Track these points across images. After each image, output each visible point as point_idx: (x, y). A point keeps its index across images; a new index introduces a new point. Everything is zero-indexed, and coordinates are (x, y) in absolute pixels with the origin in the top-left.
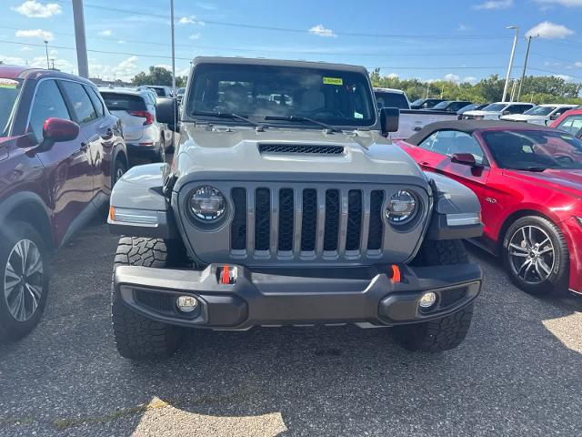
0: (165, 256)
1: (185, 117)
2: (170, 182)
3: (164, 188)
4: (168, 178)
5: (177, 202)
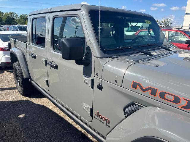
1: (101, 54)
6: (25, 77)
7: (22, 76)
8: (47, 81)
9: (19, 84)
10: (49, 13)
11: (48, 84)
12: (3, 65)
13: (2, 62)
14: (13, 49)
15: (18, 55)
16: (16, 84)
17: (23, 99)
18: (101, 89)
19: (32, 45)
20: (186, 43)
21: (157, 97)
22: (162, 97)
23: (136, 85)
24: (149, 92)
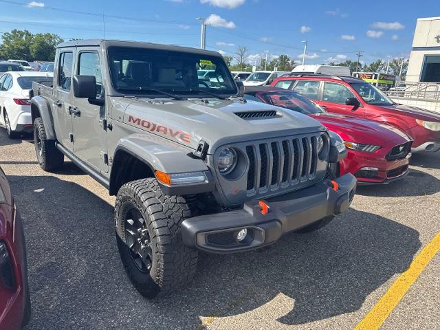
0: (187, 206)
1: (112, 92)
2: (204, 149)
3: (199, 154)
4: (200, 145)
5: (213, 162)
6: (48, 138)
7: (45, 137)
8: (72, 136)
9: (41, 153)
10: (76, 46)
11: (72, 140)
12: (20, 130)
13: (19, 123)
14: (36, 99)
15: (40, 106)
16: (38, 154)
17: (45, 175)
18: (111, 129)
19: (58, 89)
20: (348, 104)
21: (140, 126)
22: (143, 125)
23: (131, 118)
24: (137, 122)
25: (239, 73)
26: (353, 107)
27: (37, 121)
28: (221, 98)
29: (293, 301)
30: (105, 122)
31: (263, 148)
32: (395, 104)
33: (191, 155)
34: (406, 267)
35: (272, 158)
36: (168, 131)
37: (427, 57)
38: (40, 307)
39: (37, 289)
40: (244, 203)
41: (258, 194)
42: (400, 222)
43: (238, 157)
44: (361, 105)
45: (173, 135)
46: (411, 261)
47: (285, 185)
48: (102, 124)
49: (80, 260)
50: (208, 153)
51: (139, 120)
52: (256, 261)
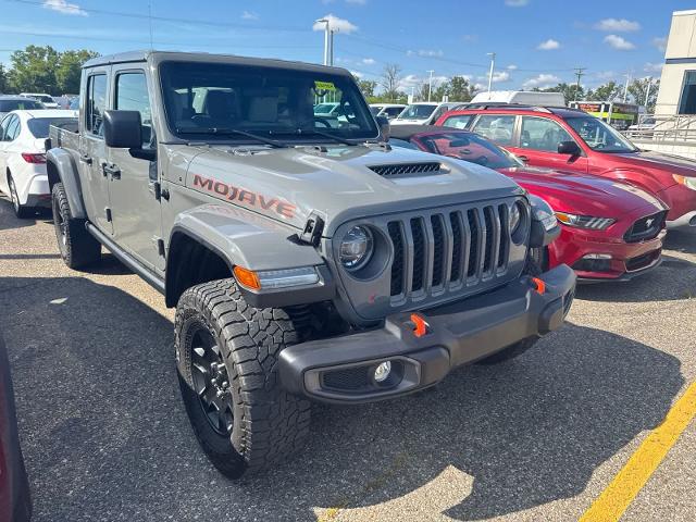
0: (290, 324)
2: (316, 228)
3: (308, 236)
4: (310, 222)
5: (332, 250)
6: (74, 215)
7: (69, 214)
8: (109, 211)
9: (64, 240)
10: (110, 64)
11: (110, 219)
12: (34, 204)
13: (31, 192)
14: (55, 153)
15: (60, 164)
16: (60, 241)
17: (72, 275)
18: (167, 197)
19: (87, 135)
20: (562, 151)
21: (213, 193)
22: (216, 190)
23: (197, 179)
24: (207, 186)
25: (385, 106)
26: (570, 156)
27: (56, 187)
28: (349, 145)
29: (470, 479)
30: (158, 186)
31: (416, 224)
32: (638, 150)
33: (295, 239)
34: (661, 420)
35: (432, 240)
36: (258, 198)
37: (689, 74)
38: (52, 495)
39: (49, 465)
40: (385, 318)
41: (410, 303)
42: (649, 344)
43: (375, 241)
44: (582, 153)
45: (266, 206)
46: (668, 408)
47: (455, 287)
48: (153, 190)
49: (121, 415)
50: (324, 234)
51: (211, 182)
52: (410, 412)
